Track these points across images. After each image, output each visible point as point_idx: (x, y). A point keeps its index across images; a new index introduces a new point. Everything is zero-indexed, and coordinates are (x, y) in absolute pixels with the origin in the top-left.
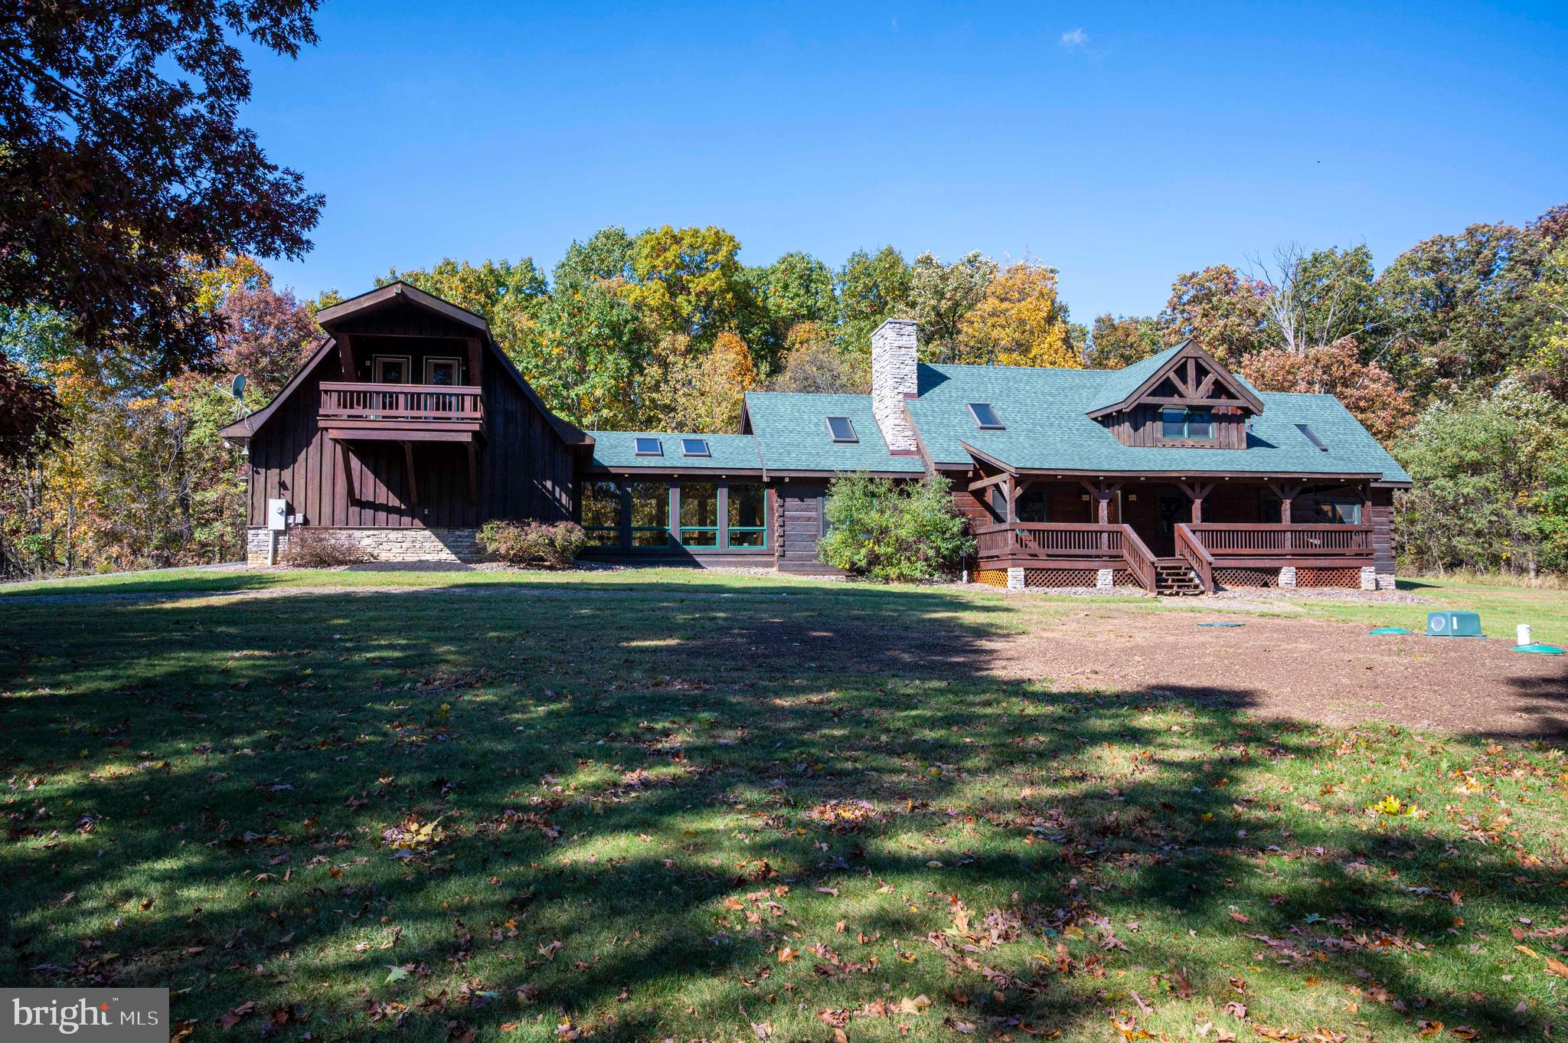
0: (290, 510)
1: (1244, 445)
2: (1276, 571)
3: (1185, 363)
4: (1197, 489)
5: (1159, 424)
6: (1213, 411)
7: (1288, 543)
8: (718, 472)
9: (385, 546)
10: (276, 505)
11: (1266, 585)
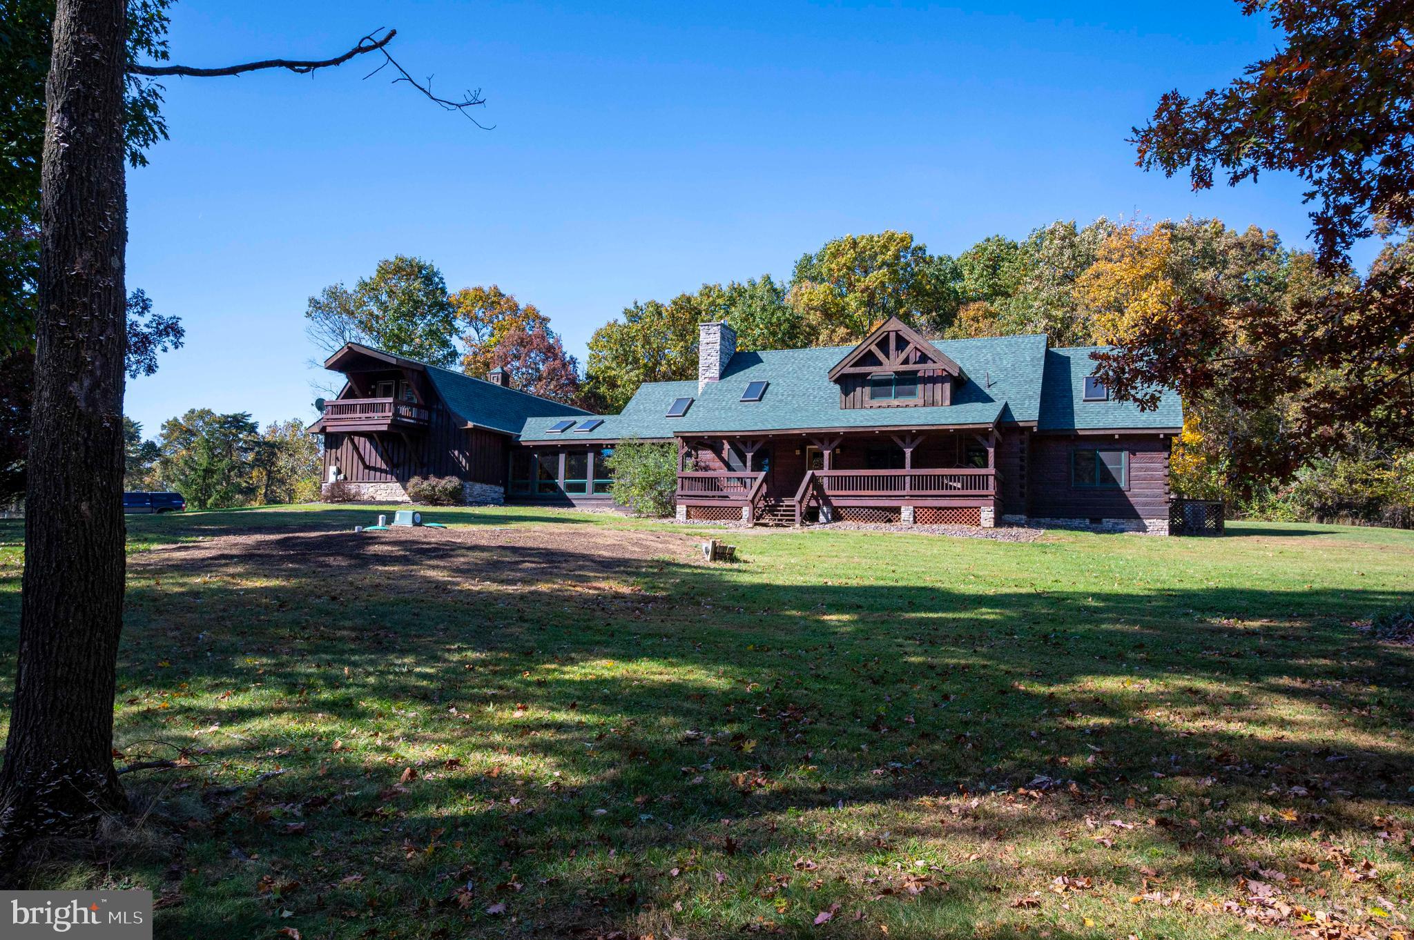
0: (339, 472)
1: (948, 402)
2: (897, 510)
3: (888, 335)
4: (826, 443)
5: (867, 390)
6: (919, 375)
7: (908, 485)
8: (584, 442)
9: (379, 492)
10: (333, 469)
11: (890, 521)
